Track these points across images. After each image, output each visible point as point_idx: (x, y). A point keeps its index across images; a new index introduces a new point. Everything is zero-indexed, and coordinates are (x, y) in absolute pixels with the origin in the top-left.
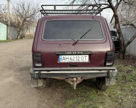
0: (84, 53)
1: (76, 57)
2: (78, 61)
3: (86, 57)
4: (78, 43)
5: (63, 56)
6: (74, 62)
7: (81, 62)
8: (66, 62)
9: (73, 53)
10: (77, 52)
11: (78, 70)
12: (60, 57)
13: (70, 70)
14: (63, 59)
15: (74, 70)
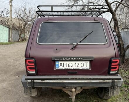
0: (84, 59)
1: (76, 63)
2: (77, 68)
3: (86, 63)
4: (77, 48)
5: (60, 62)
6: (72, 69)
7: (81, 69)
8: (64, 69)
9: (72, 59)
10: (76, 58)
11: (77, 79)
12: (57, 63)
13: (68, 79)
14: (60, 66)
15: (73, 79)
